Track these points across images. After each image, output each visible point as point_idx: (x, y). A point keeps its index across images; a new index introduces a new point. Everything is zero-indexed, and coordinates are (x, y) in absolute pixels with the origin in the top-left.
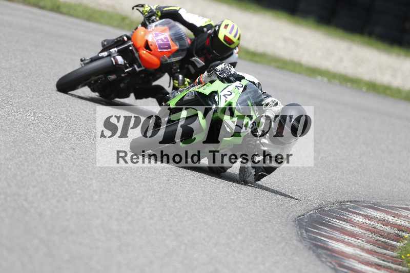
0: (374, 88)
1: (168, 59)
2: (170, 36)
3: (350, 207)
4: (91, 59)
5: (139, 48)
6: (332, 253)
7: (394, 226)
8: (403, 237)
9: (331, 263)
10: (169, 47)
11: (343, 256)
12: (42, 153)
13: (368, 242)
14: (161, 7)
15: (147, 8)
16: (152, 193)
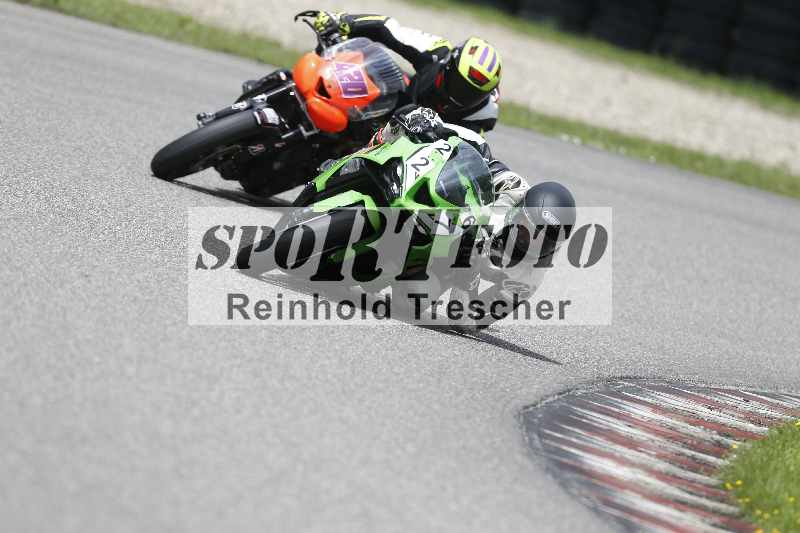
0: (673, 157)
1: (361, 113)
2: (366, 69)
3: (626, 389)
4: (216, 114)
5: (306, 93)
6: (589, 477)
7: (710, 425)
8: (728, 447)
9: (588, 498)
10: (364, 91)
11: (612, 484)
12: (26, 285)
13: (659, 457)
14: (351, 16)
15: (323, 19)
16: (238, 361)
